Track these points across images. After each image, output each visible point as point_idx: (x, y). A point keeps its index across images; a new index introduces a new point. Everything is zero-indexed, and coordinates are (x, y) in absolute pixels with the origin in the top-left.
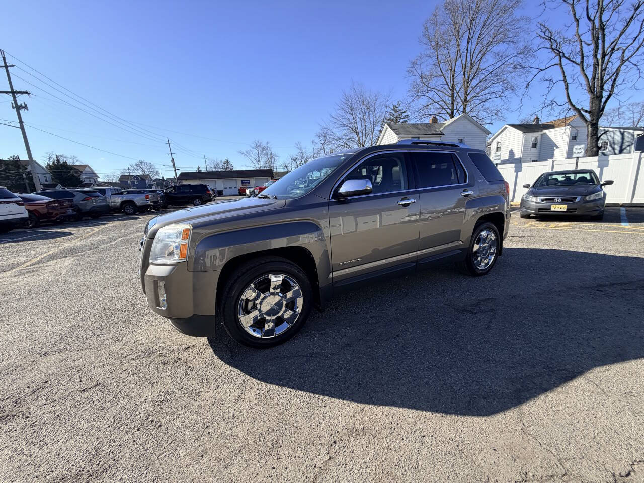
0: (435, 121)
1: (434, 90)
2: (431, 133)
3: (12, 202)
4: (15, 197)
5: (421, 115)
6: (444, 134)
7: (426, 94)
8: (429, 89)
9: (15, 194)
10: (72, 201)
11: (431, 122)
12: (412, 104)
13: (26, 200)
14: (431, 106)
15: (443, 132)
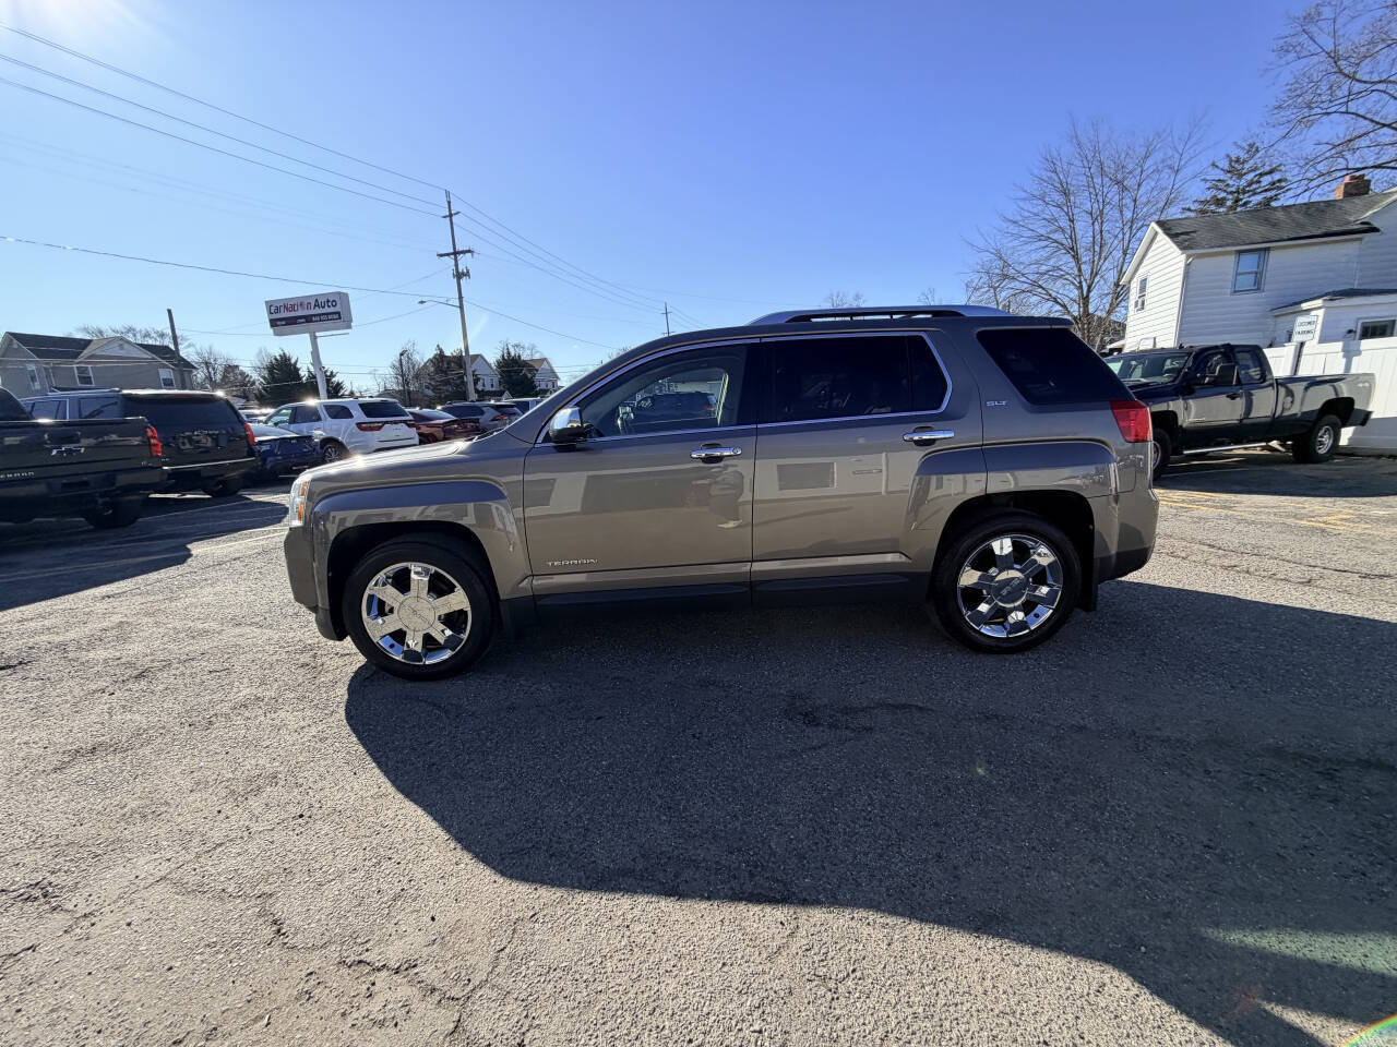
0: (1358, 188)
1: (1381, 87)
2: (1319, 232)
3: (401, 422)
4: (404, 414)
5: (1309, 175)
6: (1375, 230)
7: (1343, 109)
8: (1357, 87)
9: (407, 410)
10: (477, 421)
11: (1338, 195)
12: (1282, 146)
13: (419, 418)
14: (1364, 142)
15: (1376, 224)
